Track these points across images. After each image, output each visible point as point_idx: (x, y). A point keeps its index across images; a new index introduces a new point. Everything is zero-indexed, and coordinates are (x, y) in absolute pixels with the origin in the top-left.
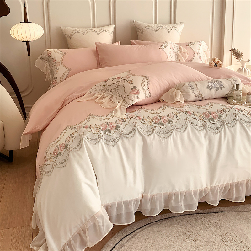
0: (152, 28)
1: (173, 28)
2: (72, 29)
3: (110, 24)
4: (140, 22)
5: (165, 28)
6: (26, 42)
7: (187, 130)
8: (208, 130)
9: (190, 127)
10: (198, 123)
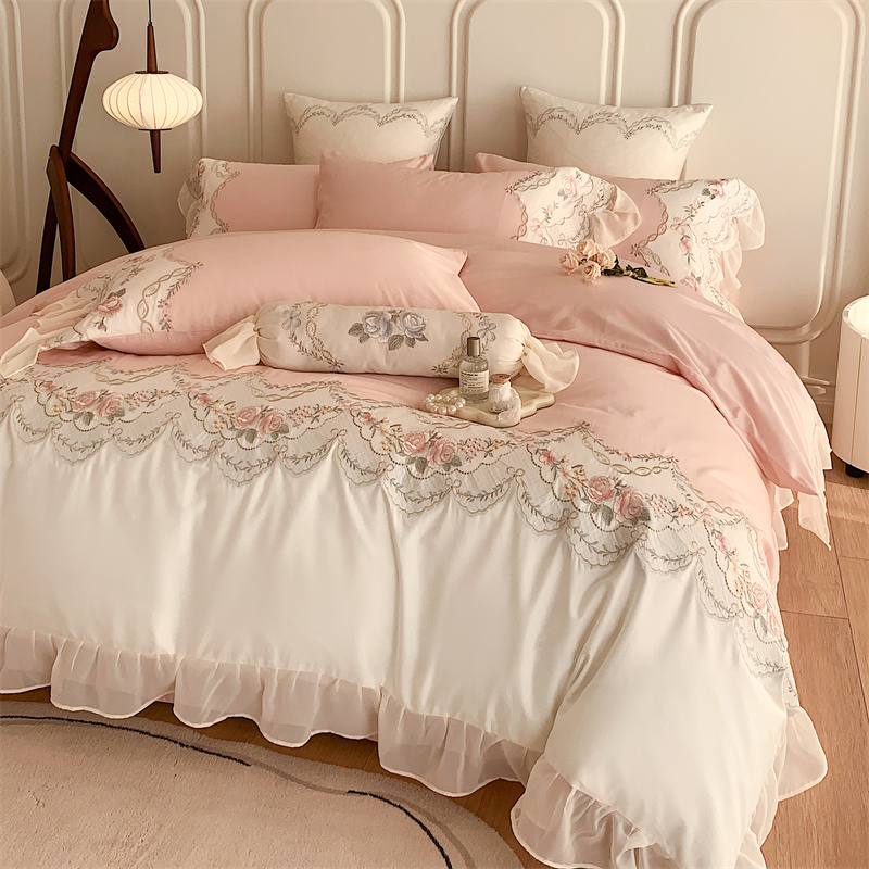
0: (572, 116)
1: (651, 123)
2: (311, 101)
3: (450, 95)
4: (541, 93)
5: (617, 120)
6: (152, 132)
7: (147, 452)
8: (215, 465)
9: (165, 443)
10: (198, 437)
